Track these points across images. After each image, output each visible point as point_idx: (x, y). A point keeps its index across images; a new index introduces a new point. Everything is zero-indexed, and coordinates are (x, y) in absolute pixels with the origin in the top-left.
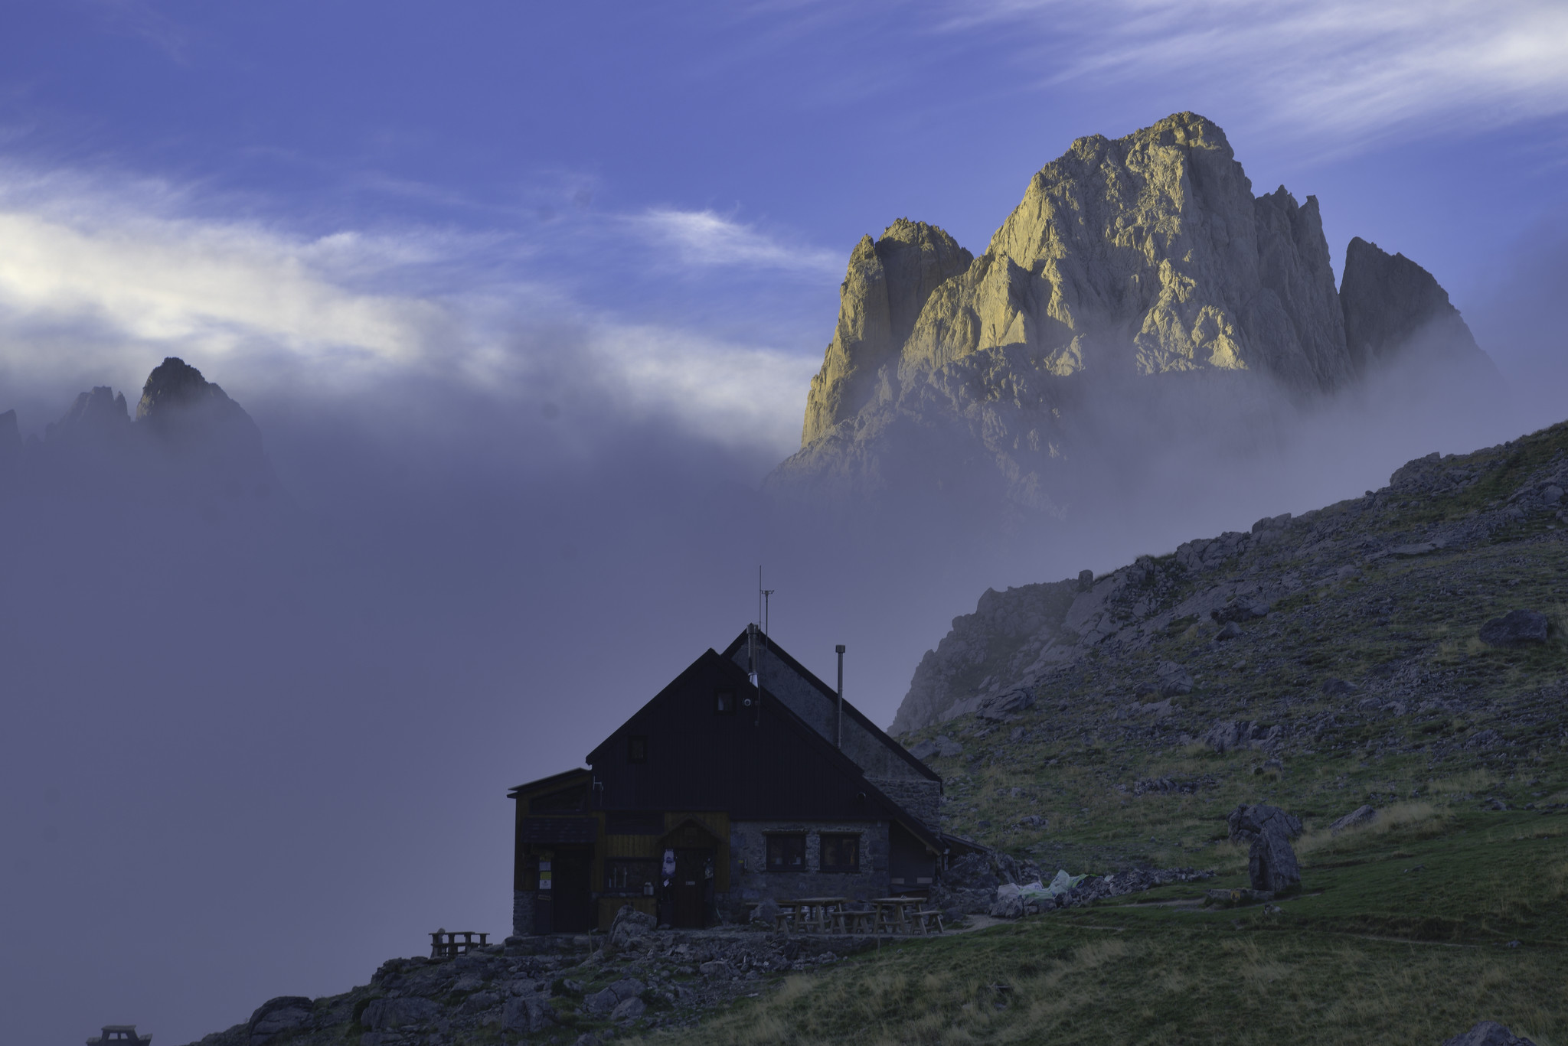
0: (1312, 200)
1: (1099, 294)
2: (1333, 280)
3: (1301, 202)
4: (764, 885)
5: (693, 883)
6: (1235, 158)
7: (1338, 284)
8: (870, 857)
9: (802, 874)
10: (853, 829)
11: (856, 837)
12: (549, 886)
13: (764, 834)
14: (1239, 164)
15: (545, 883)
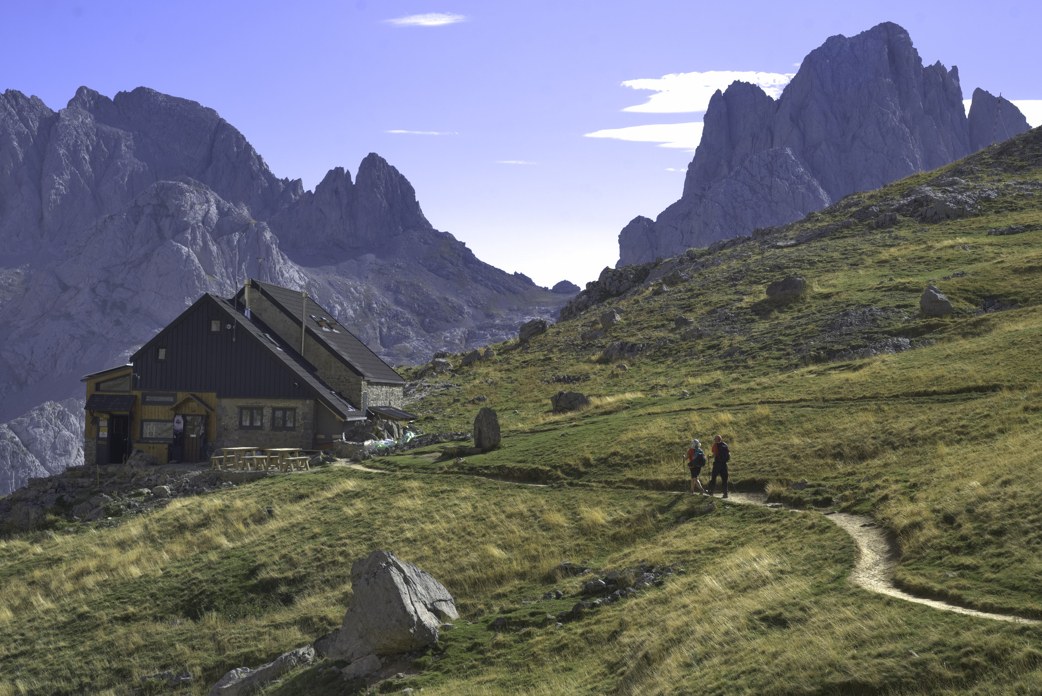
0: (955, 69)
1: (837, 119)
2: (964, 110)
3: (949, 69)
4: (237, 438)
5: (195, 436)
6: (914, 46)
7: (967, 113)
8: (302, 422)
9: (260, 432)
10: (291, 404)
11: (293, 410)
12: (106, 436)
13: (238, 407)
14: (916, 49)
15: (104, 434)
